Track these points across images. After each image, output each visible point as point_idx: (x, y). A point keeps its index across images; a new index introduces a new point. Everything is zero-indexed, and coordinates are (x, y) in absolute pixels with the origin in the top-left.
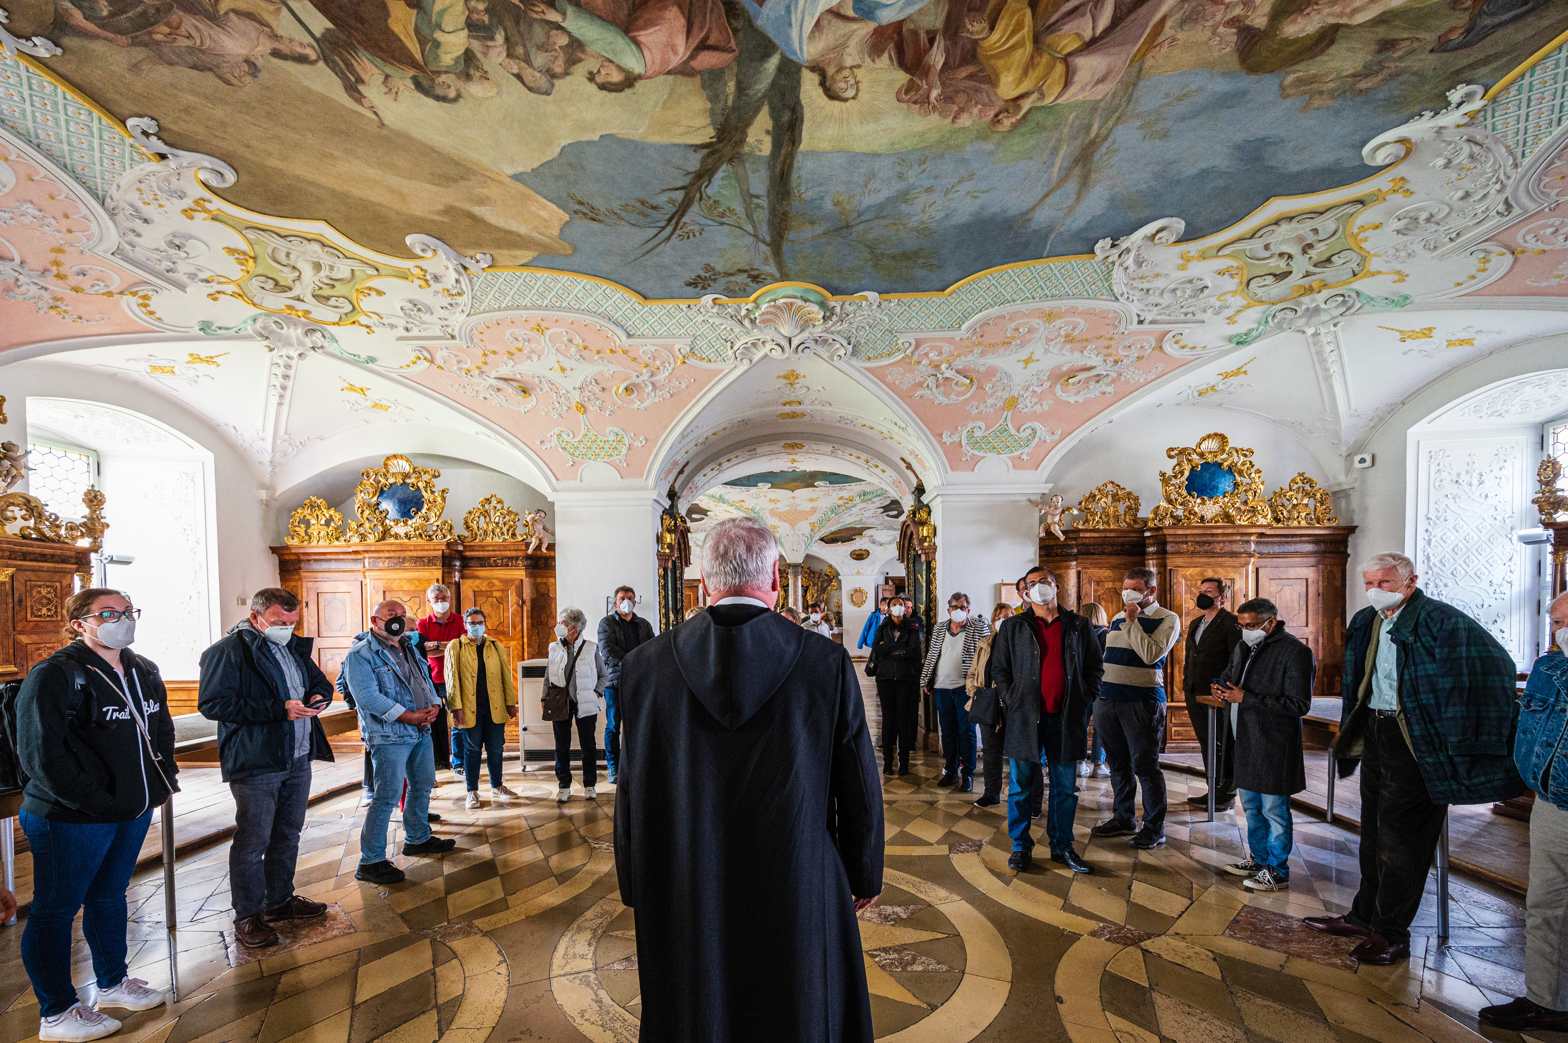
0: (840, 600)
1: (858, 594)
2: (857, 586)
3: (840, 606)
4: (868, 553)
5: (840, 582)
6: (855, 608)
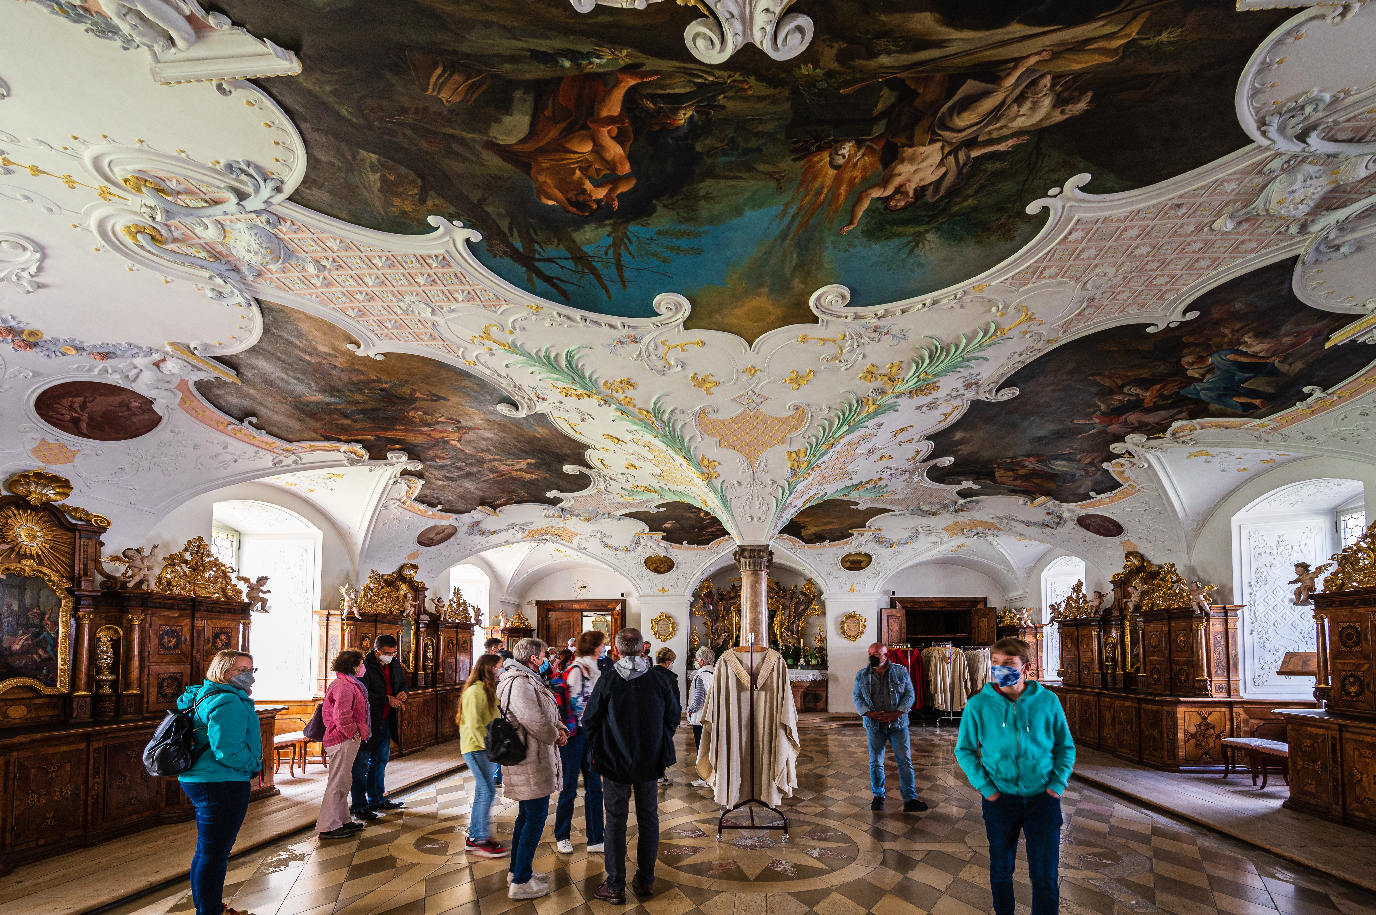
0: (823, 631)
1: (852, 622)
2: (850, 610)
3: (823, 640)
4: (868, 558)
5: (822, 604)
6: (847, 643)
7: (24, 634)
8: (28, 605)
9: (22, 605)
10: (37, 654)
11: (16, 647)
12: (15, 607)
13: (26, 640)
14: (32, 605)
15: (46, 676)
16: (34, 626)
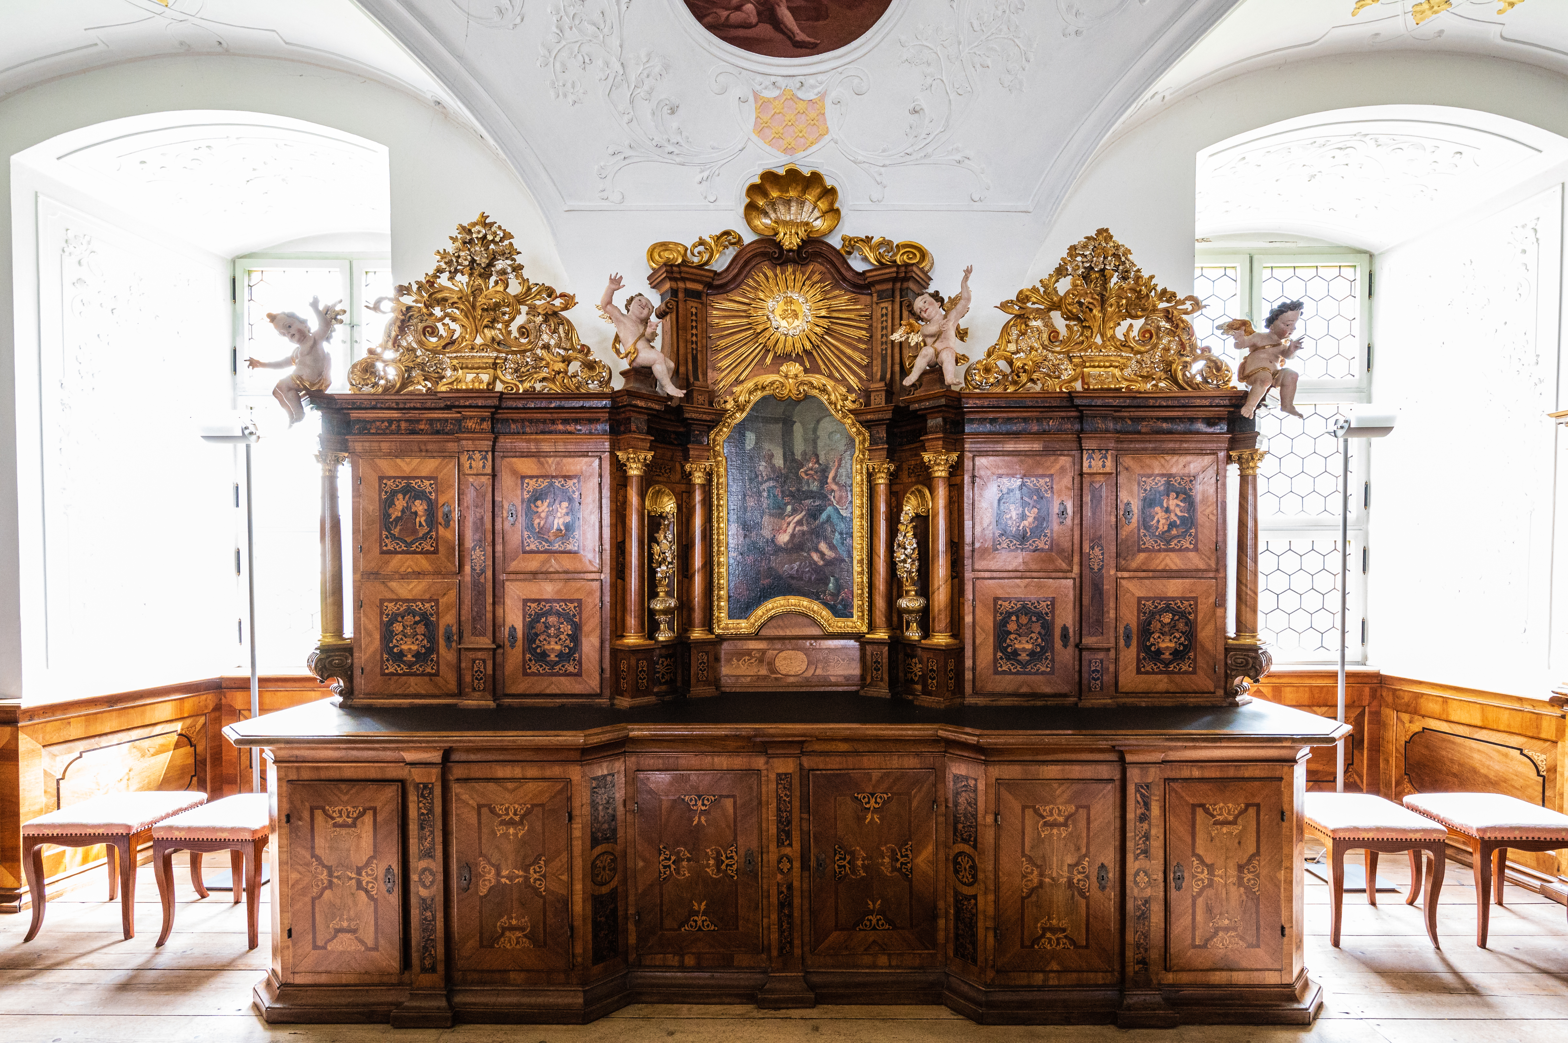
7: (795, 511)
8: (798, 457)
9: (789, 455)
10: (817, 550)
11: (783, 538)
12: (779, 462)
13: (800, 523)
14: (804, 454)
15: (835, 595)
16: (811, 495)
